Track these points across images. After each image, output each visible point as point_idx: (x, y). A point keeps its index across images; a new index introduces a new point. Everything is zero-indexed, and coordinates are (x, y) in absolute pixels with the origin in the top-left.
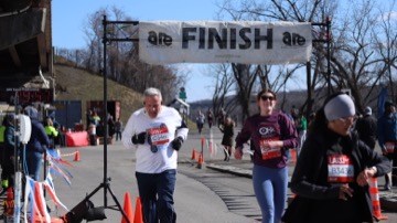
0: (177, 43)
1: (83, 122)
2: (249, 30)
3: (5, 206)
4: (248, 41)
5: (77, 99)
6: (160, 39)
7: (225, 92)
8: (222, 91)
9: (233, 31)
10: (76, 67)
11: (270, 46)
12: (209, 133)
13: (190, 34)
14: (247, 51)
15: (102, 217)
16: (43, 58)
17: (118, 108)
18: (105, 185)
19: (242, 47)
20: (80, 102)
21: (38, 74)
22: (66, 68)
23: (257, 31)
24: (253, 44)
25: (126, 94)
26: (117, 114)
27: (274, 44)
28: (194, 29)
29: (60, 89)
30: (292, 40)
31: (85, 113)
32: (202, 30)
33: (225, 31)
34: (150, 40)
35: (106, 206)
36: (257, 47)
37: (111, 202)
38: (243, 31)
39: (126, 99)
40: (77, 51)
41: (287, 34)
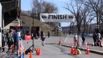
0: (47, 18)
1: (30, 33)
2: (62, 15)
3: (13, 50)
4: (61, 18)
5: (28, 26)
6: (44, 17)
7: (74, 24)
8: (73, 24)
9: (59, 16)
10: (28, 16)
11: (66, 18)
12: (67, 36)
13: (50, 16)
14: (61, 20)
15: (32, 52)
16: (18, 14)
17: (40, 29)
18: (33, 46)
19: (60, 19)
20: (29, 27)
21: (16, 18)
22: (25, 16)
23: (63, 16)
24: (63, 18)
25: (43, 24)
26: (40, 31)
27: (67, 18)
28: (51, 15)
29: (23, 23)
30: (71, 17)
31: (30, 30)
32: (52, 15)
33: (57, 15)
34: (42, 17)
35: (33, 50)
36: (63, 19)
37: (34, 49)
38: (61, 16)
39: (43, 26)
40: (28, 11)
41: (69, 16)
